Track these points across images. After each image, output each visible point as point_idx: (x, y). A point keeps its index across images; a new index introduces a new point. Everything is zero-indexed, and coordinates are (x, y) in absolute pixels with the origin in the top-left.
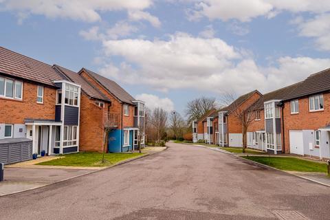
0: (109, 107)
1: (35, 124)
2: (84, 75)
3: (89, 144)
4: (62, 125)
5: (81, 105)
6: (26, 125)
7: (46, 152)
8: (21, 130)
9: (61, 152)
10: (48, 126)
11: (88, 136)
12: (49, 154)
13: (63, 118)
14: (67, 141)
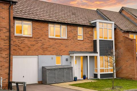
1: (75, 55)
2: (124, 13)
3: (125, 71)
4: (98, 55)
6: (71, 56)
7: (86, 77)
8: (67, 60)
9: (99, 77)
10: (87, 57)
11: (124, 64)
13: (98, 50)
14: (104, 68)
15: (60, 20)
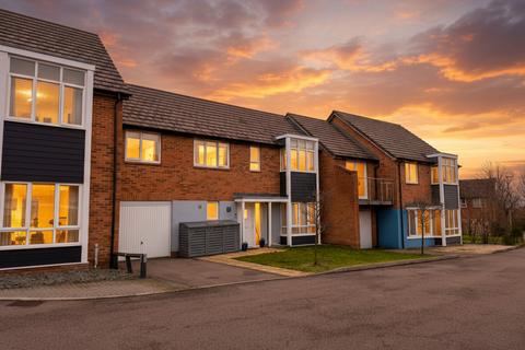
0: (375, 170)
1: (245, 200)
2: (335, 122)
3: (337, 232)
4: (289, 201)
5: (320, 169)
6: (236, 203)
7: (266, 242)
8: (229, 210)
9: (290, 243)
10: (267, 203)
11: (335, 219)
12: (270, 245)
13: (289, 191)
14: (299, 226)
15: (217, 133)
